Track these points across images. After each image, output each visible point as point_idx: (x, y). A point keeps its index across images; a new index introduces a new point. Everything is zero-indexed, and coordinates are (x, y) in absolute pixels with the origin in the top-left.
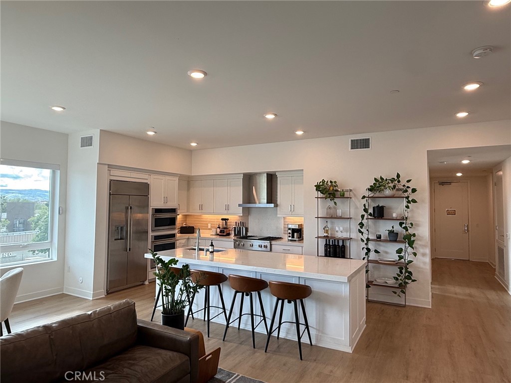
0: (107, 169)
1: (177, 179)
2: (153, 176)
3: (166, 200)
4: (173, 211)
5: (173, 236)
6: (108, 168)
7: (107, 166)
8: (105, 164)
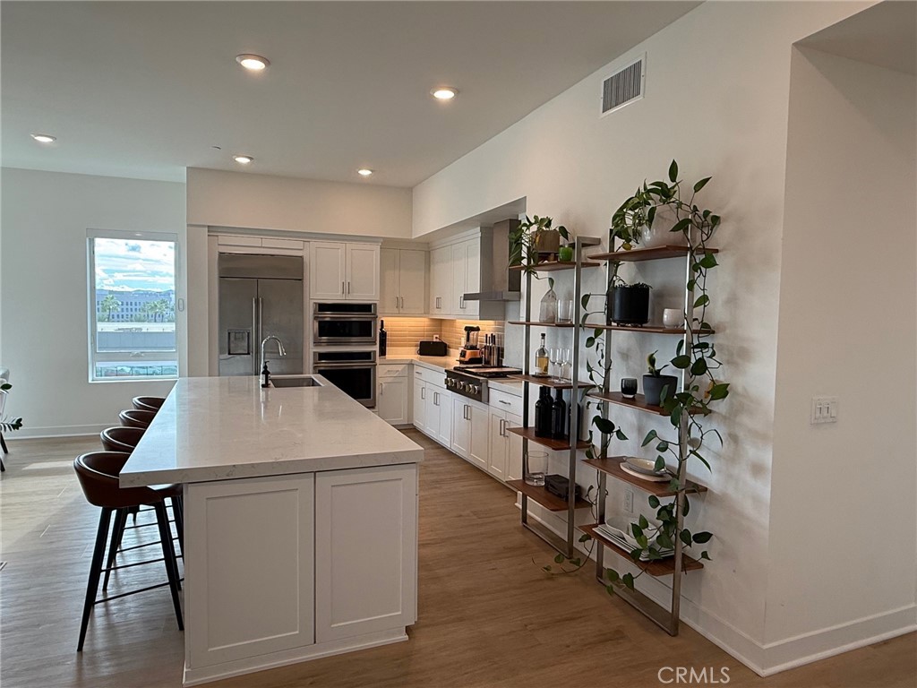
0: (207, 234)
1: (377, 248)
2: (314, 244)
3: (347, 288)
4: (366, 308)
5: (367, 356)
6: (209, 231)
7: (207, 229)
8: (204, 226)
